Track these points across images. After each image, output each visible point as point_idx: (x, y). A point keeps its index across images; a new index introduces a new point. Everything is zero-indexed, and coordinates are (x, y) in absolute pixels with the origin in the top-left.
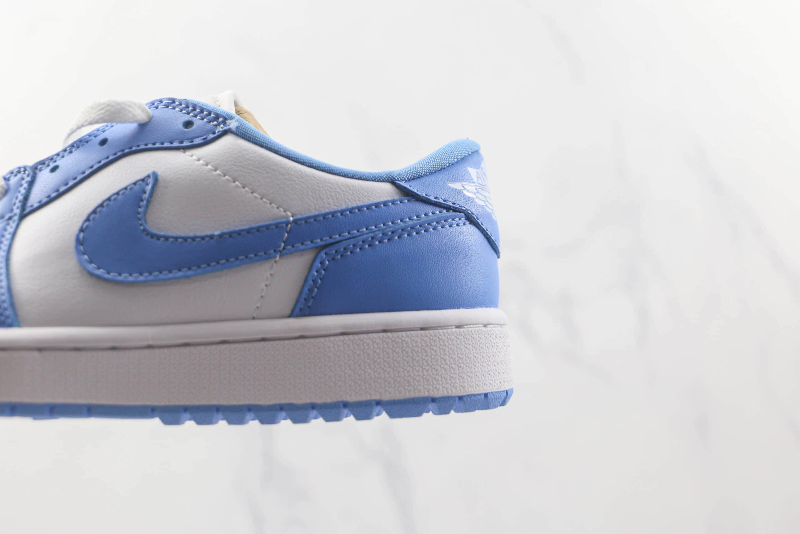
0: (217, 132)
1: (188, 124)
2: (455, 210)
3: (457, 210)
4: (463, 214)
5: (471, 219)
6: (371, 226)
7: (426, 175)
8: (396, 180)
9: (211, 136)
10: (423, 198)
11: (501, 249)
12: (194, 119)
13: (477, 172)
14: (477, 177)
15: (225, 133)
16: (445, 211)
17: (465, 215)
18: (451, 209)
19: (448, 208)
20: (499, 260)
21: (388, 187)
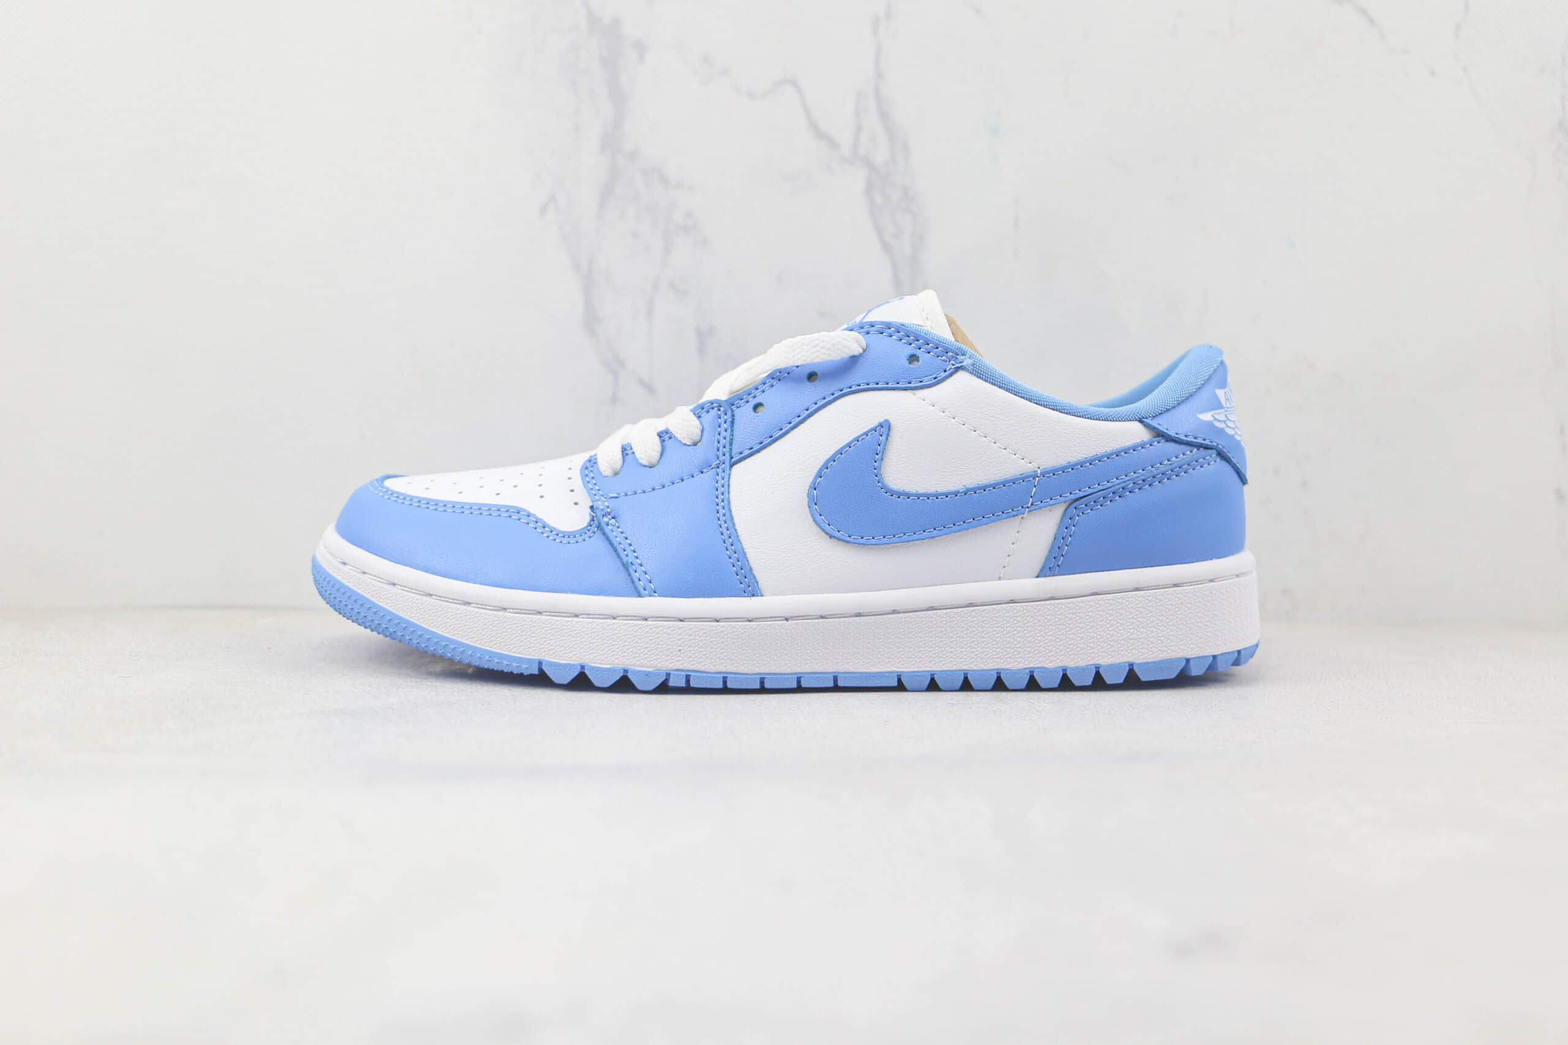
0: (948, 369)
1: (913, 358)
2: (1207, 448)
3: (1209, 447)
4: (1214, 451)
5: (1221, 455)
6: (1139, 470)
7: (1174, 407)
8: (1143, 418)
9: (943, 375)
10: (1174, 438)
11: (1249, 476)
12: (918, 352)
13: (1225, 393)
14: (1226, 399)
15: (957, 369)
16: (1196, 450)
17: (1217, 451)
18: (1201, 447)
19: (1199, 446)
20: (1246, 487)
21: (1137, 425)
